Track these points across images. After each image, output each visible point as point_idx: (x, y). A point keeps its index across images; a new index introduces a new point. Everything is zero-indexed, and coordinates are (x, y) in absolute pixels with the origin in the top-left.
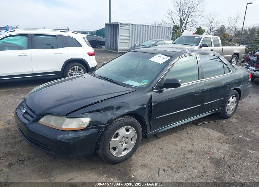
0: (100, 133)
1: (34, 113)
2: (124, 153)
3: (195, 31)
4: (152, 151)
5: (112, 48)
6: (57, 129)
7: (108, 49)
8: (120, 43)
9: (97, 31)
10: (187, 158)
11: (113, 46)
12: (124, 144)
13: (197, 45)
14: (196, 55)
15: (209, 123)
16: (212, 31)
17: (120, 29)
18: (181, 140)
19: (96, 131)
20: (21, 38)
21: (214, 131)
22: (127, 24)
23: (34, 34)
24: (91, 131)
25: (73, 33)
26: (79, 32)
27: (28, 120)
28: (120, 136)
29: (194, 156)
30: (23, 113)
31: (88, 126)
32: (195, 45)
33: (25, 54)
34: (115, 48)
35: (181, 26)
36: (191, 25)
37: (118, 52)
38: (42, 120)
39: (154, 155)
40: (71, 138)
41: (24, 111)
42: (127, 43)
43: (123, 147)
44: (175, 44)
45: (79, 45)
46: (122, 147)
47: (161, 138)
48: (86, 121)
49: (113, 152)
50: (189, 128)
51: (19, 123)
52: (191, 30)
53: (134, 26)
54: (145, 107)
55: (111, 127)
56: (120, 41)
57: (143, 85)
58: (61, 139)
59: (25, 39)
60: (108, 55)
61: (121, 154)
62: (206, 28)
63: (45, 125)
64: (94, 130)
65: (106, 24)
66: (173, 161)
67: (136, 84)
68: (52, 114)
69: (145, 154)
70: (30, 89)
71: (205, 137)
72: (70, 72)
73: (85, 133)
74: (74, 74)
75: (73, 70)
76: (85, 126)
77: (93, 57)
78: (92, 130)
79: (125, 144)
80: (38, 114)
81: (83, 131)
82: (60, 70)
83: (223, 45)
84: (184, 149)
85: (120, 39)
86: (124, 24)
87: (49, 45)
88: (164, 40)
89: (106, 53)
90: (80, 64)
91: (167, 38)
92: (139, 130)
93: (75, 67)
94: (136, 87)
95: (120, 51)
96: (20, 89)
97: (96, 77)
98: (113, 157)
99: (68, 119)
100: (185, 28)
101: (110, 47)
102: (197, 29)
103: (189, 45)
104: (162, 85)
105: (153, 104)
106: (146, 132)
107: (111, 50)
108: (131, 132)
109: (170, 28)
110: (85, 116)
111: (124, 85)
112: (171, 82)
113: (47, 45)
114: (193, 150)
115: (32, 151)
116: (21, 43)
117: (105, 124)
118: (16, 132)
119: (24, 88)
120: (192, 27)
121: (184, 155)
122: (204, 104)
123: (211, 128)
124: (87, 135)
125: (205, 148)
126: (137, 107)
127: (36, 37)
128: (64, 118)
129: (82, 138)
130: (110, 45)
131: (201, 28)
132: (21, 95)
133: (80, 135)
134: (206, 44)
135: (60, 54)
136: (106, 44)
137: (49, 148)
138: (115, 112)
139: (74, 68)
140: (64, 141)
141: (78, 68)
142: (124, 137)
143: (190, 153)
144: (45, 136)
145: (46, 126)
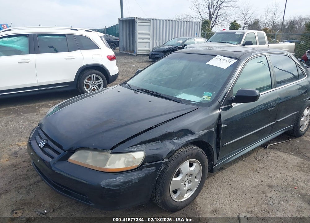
0: (159, 172)
1: (60, 147)
2: (187, 196)
3: (229, 26)
4: (220, 189)
5: (128, 49)
6: (98, 170)
7: (124, 50)
8: (139, 42)
9: (107, 29)
10: (270, 196)
11: (129, 47)
12: (187, 184)
13: (240, 43)
14: (265, 56)
15: (279, 144)
16: (246, 25)
17: (139, 25)
18: (253, 170)
19: (154, 170)
20: (20, 40)
21: (291, 155)
22: (146, 20)
23: (37, 34)
24: (146, 170)
25: (86, 31)
26: (95, 30)
27: (52, 157)
28: (182, 174)
29: (279, 194)
30: (42, 147)
31: (142, 164)
32: (236, 43)
33: (27, 61)
34: (131, 50)
35: (211, 20)
36: (222, 19)
37: (136, 54)
38: (73, 158)
39: (224, 195)
40: (121, 182)
41: (42, 144)
42: (147, 42)
43: (186, 188)
44: (210, 42)
45: (96, 47)
46: (184, 188)
47: (225, 168)
48: (139, 156)
49: (174, 196)
50: (257, 152)
51: (38, 161)
52: (223, 25)
53: (155, 21)
54: (212, 131)
55: (171, 162)
56: (138, 40)
57: (205, 99)
58: (107, 186)
59: (25, 40)
60: (125, 59)
61: (183, 197)
62: (240, 22)
63: (78, 165)
64: (151, 168)
65: (119, 20)
66: (253, 202)
67: (195, 99)
68: (87, 148)
69: (212, 194)
70: (35, 106)
71: (282, 165)
72: (86, 82)
73: (139, 175)
74: (91, 85)
75: (90, 79)
76: (138, 164)
77: (114, 62)
78: (148, 168)
79: (189, 183)
80: (67, 149)
81: (135, 171)
82: (73, 80)
83: (269, 42)
84: (261, 183)
85: (139, 38)
86: (142, 19)
87: (52, 47)
88: (194, 38)
89: (122, 56)
90: (97, 72)
91: (195, 35)
92: (205, 163)
93: (92, 75)
94: (197, 103)
95: (139, 53)
96: (22, 106)
97: (132, 89)
98: (174, 203)
99: (113, 156)
100: (215, 23)
101: (125, 48)
102: (231, 23)
103: (229, 43)
104: (233, 98)
105: (222, 126)
106: (213, 165)
107: (128, 51)
108: (196, 166)
109: (199, 23)
110: (137, 149)
111: (179, 101)
112: (245, 94)
113: (50, 47)
114: (273, 184)
115: (55, 197)
116: (21, 46)
117: (165, 159)
118: (28, 168)
119: (27, 106)
120: (223, 22)
121: (264, 193)
122: (278, 121)
123: (284, 151)
124: (142, 177)
125: (288, 181)
126: (204, 132)
127: (40, 37)
128: (108, 153)
129: (135, 181)
130: (126, 46)
131: (236, 22)
132: (25, 115)
133: (131, 178)
134: (251, 42)
135: (72, 59)
136: (121, 44)
137: (87, 197)
138: (175, 141)
139: (91, 77)
140: (111, 188)
141: (96, 77)
142: (187, 174)
143: (270, 189)
144: (81, 182)
145: (81, 166)
